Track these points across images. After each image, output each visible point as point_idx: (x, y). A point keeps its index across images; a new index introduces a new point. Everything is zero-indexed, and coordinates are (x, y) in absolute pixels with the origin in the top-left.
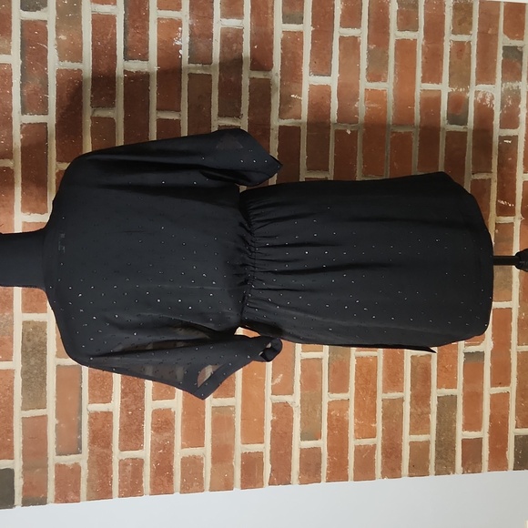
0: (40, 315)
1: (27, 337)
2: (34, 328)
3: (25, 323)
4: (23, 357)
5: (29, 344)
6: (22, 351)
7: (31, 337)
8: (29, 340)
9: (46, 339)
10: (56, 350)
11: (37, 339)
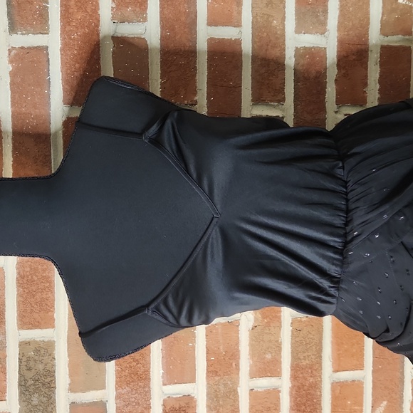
0: (45, 330)
1: (26, 364)
2: (37, 351)
3: (23, 345)
4: (21, 393)
5: (29, 375)
6: (20, 385)
7: (32, 364)
8: (29, 369)
9: (54, 365)
10: (68, 381)
11: (41, 367)
